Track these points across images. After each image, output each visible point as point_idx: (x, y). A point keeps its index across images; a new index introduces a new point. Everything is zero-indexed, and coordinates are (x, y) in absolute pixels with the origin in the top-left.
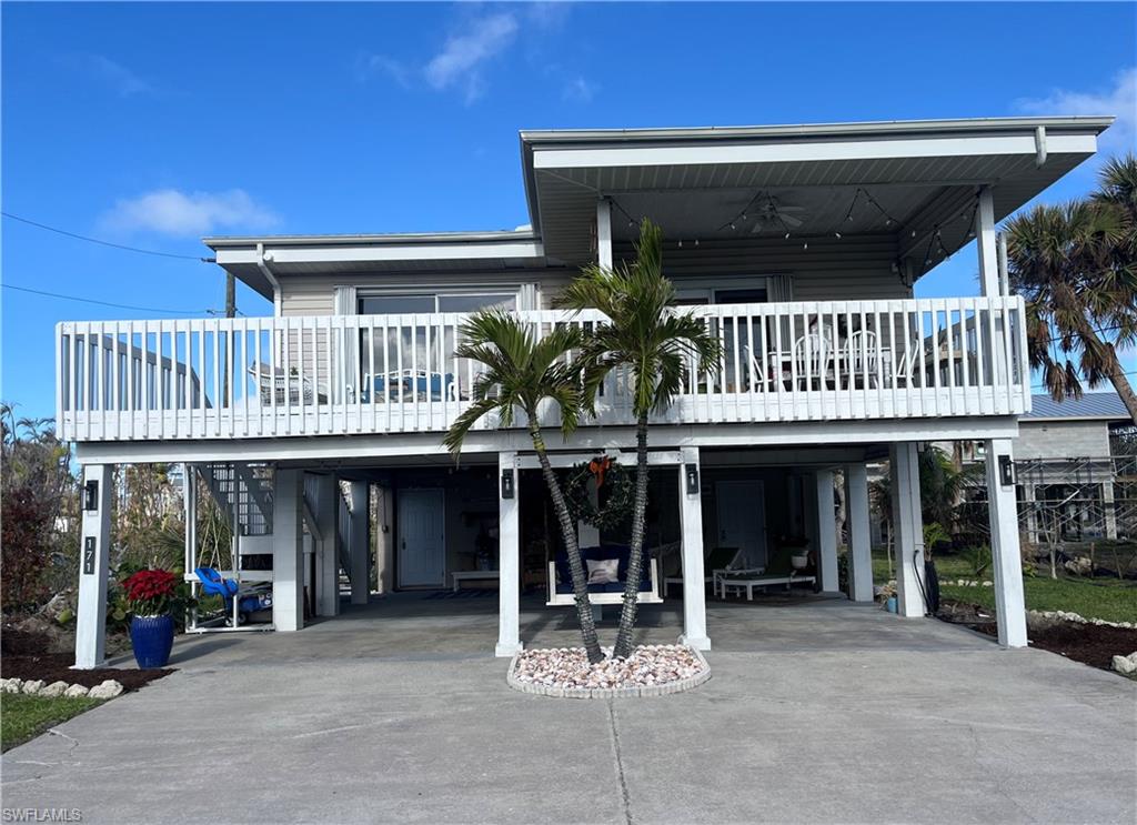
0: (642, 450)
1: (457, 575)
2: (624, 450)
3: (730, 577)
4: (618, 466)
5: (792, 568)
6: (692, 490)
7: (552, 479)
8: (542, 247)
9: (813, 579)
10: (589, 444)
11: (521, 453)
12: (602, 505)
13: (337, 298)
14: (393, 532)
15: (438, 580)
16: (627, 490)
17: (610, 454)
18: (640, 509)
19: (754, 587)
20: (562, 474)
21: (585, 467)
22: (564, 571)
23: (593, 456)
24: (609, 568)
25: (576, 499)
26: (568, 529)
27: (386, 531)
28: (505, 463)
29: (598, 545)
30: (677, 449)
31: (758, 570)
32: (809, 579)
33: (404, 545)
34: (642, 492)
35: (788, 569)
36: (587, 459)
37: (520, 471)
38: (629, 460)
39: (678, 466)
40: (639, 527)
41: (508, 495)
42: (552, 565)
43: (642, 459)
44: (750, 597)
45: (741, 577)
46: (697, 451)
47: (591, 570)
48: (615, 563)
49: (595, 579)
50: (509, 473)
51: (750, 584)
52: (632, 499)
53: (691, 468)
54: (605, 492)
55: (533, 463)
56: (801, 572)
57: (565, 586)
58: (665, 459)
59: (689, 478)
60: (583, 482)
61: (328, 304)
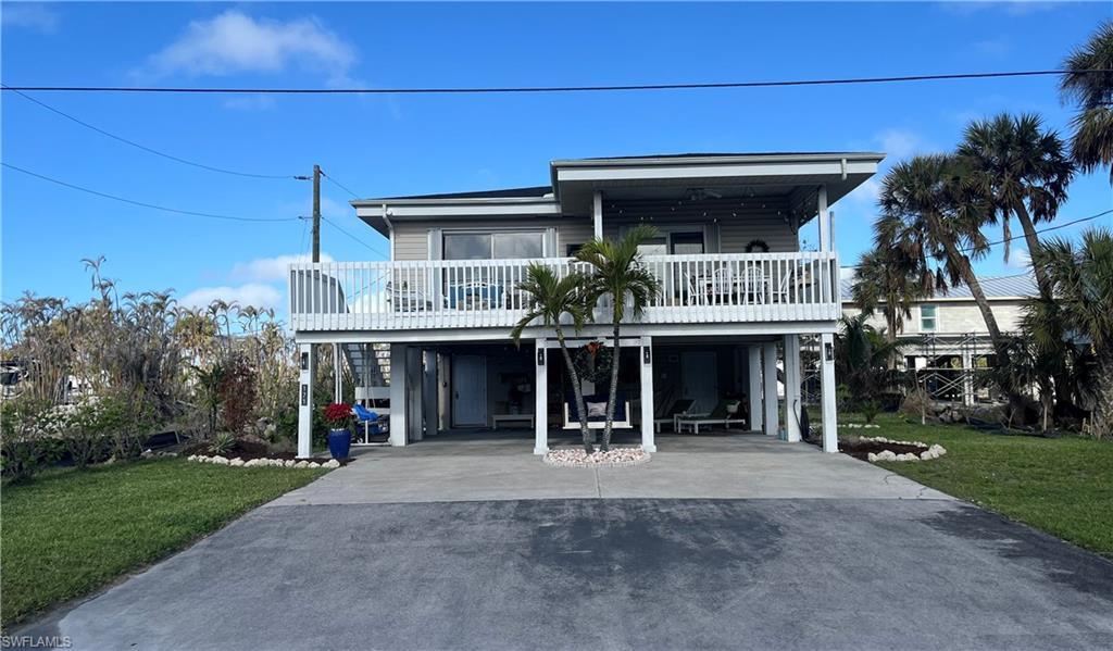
0: (616, 338)
1: (496, 418)
2: (608, 338)
3: (685, 418)
4: (604, 347)
5: (728, 413)
6: (647, 361)
7: (566, 354)
8: (559, 207)
9: (744, 421)
10: (589, 334)
11: (548, 339)
12: (596, 370)
13: (429, 236)
14: (450, 386)
15: (482, 421)
16: (609, 361)
17: (600, 340)
18: (615, 372)
19: (699, 425)
20: (572, 351)
21: (586, 347)
22: (573, 409)
23: (590, 341)
24: (600, 408)
25: (581, 366)
26: (576, 382)
27: (445, 386)
28: (540, 345)
29: (593, 393)
30: (639, 337)
31: (705, 415)
32: (739, 421)
33: (457, 396)
34: (616, 363)
35: (725, 414)
36: (587, 342)
37: (548, 350)
38: (610, 344)
39: (639, 348)
40: (614, 382)
41: (541, 363)
42: (566, 405)
43: (616, 343)
44: (697, 432)
45: (692, 419)
46: (650, 339)
47: (590, 408)
48: (604, 405)
49: (592, 414)
50: (541, 351)
51: (697, 423)
52: (612, 364)
53: (646, 349)
54: (597, 362)
55: (556, 345)
56: (734, 416)
57: (573, 418)
58: (631, 343)
59: (645, 355)
60: (584, 356)
61: (423, 240)
